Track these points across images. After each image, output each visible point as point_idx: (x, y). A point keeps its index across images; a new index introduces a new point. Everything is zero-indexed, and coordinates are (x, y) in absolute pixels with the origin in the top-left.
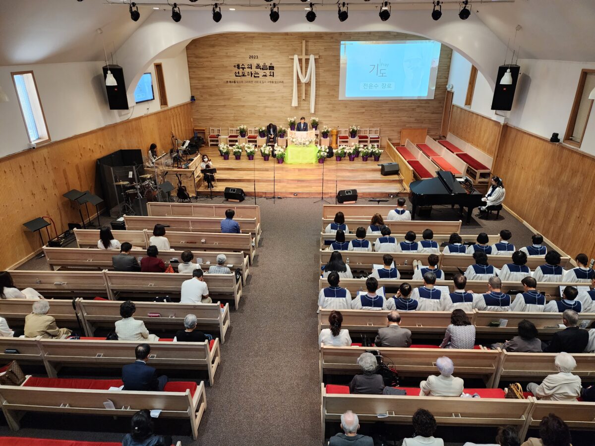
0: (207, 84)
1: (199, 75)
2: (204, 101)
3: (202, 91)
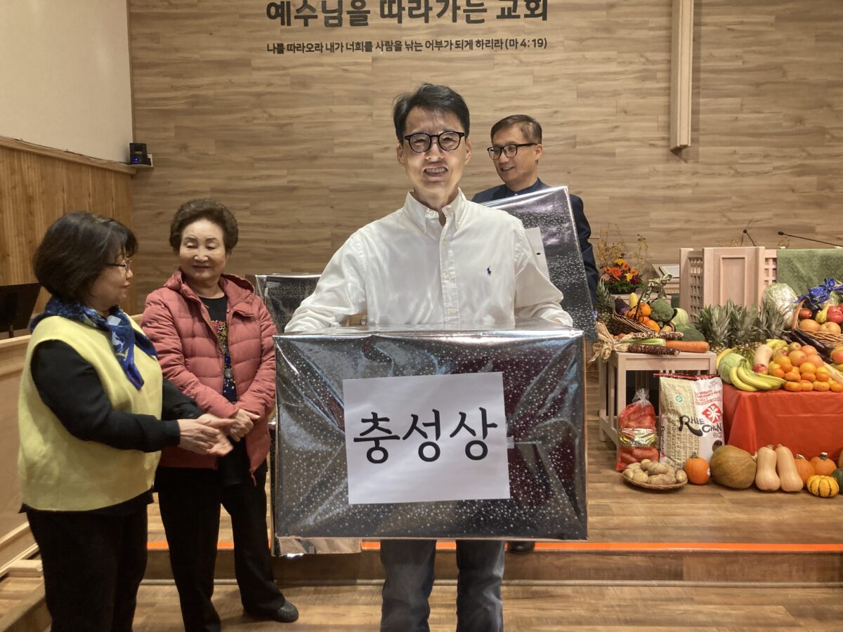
0: (211, 93)
1: (177, 50)
2: (191, 168)
3: (188, 122)
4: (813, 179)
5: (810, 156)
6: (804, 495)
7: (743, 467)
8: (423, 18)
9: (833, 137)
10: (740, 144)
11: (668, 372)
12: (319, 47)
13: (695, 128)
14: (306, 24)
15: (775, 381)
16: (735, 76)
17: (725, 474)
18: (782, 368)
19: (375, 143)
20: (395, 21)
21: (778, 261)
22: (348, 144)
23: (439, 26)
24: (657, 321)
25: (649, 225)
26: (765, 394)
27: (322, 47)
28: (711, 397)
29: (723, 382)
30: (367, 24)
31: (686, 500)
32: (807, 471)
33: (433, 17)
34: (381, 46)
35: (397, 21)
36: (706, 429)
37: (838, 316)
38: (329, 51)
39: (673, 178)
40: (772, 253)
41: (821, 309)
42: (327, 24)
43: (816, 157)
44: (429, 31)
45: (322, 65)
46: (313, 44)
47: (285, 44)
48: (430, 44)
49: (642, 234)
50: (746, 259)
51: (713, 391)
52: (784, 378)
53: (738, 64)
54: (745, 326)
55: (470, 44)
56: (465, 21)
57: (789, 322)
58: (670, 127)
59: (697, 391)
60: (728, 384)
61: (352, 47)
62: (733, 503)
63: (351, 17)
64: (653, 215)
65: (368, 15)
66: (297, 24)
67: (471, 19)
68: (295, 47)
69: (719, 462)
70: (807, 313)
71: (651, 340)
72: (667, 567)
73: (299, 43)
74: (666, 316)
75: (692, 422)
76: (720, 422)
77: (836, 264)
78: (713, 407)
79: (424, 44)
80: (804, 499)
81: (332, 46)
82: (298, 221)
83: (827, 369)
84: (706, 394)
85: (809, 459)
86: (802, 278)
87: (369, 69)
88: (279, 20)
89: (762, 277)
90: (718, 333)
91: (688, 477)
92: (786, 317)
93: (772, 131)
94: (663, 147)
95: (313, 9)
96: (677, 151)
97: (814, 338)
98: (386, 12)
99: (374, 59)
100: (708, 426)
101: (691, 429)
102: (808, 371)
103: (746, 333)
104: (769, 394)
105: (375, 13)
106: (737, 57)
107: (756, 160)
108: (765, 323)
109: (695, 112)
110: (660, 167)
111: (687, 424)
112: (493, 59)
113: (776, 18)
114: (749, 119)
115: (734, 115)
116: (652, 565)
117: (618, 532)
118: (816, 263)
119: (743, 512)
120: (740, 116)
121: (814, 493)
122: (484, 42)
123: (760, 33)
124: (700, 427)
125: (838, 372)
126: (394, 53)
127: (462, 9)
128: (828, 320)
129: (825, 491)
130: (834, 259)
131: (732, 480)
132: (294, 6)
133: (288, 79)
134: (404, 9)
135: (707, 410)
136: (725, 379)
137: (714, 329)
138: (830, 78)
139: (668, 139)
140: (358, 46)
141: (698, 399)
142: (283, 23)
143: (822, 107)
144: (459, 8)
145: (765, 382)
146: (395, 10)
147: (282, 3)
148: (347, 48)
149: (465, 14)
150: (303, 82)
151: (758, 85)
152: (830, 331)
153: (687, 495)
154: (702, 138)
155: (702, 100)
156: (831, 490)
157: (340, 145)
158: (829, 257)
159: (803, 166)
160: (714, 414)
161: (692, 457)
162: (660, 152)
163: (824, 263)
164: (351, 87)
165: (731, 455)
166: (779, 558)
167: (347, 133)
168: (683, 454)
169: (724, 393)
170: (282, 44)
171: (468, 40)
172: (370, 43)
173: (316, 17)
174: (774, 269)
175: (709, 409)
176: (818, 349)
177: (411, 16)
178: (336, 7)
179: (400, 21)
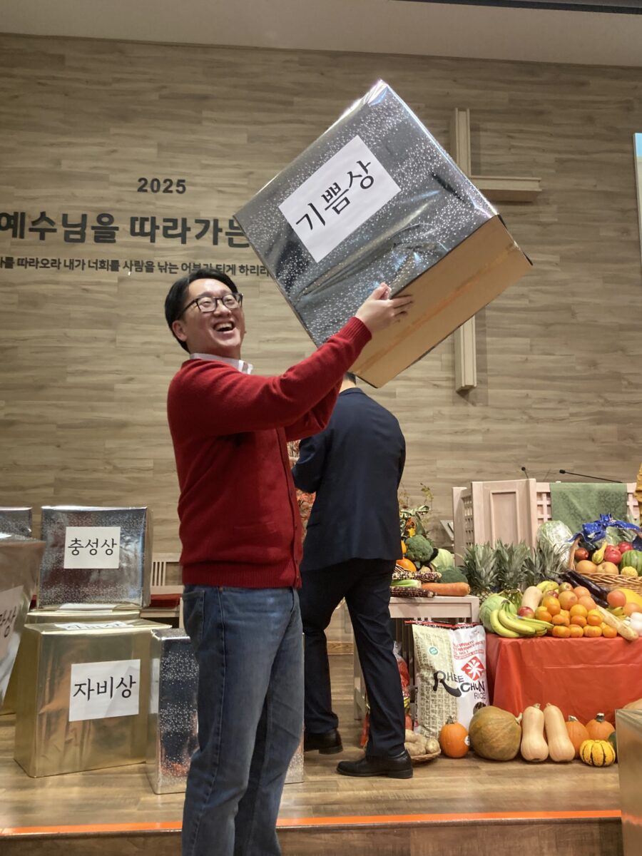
4: (612, 428)
5: (607, 402)
6: (576, 765)
7: (505, 731)
8: (180, 239)
9: (630, 383)
10: (533, 387)
11: (423, 619)
12: (55, 263)
13: (481, 368)
14: (42, 238)
15: (541, 625)
16: (523, 315)
17: (484, 741)
18: (549, 610)
19: (117, 372)
20: (147, 240)
21: (552, 496)
22: (84, 373)
23: (199, 248)
24: (413, 561)
25: (436, 476)
26: (528, 641)
27: (60, 263)
28: (471, 650)
29: (487, 631)
30: (114, 241)
31: (435, 773)
32: (580, 735)
33: (191, 238)
34: (129, 265)
35: (149, 241)
36: (466, 688)
37: (614, 555)
38: (68, 268)
39: (459, 423)
40: (545, 487)
41: (597, 549)
42: (67, 239)
43: (613, 404)
44: (186, 252)
45: (57, 283)
46: (49, 259)
47: (15, 258)
48: (187, 267)
49: (427, 485)
50: (517, 494)
51: (475, 643)
52: (551, 622)
53: (524, 303)
54: (513, 567)
55: (232, 269)
56: (227, 244)
57: (565, 564)
58: (454, 366)
59: (456, 643)
60: (490, 632)
61: (95, 265)
62: (489, 775)
63: (96, 233)
64: (440, 464)
65: (116, 232)
66: (31, 237)
67: (235, 242)
68: (27, 262)
69: (478, 726)
70: (583, 553)
71: (404, 581)
72: (390, 847)
73: (32, 258)
74: (424, 554)
75: (448, 680)
76: (483, 679)
77: (615, 501)
78: (474, 661)
79: (180, 268)
80: (574, 769)
81: (72, 262)
82: (15, 464)
83: (599, 612)
84: (469, 645)
85: (585, 722)
86: (579, 515)
87: (115, 290)
88: (10, 231)
89: (536, 514)
90: (483, 575)
91: (441, 747)
92: (562, 559)
93: (564, 374)
94: (446, 387)
95: (51, 222)
96: (464, 392)
97: (591, 581)
98: (137, 229)
99: (121, 280)
100: (467, 684)
101: (448, 689)
102: (578, 614)
103: (515, 576)
104: (534, 640)
105: (124, 229)
106: (523, 296)
107: (551, 405)
108: (538, 566)
109: (481, 351)
110: (446, 410)
111: (442, 681)
112: (259, 286)
113: (561, 258)
114: (539, 360)
115: (524, 356)
116: (371, 846)
117: (336, 807)
118: (594, 499)
119: (499, 782)
120: (530, 357)
121: (587, 761)
122: (249, 268)
123: (545, 272)
124: (457, 685)
125: (612, 616)
126: (144, 274)
127: (224, 231)
128: (605, 560)
129: (599, 759)
130: (613, 495)
131: (492, 748)
132: (30, 217)
133: (15, 298)
134: (158, 228)
135: (467, 665)
136: (487, 626)
137: (478, 570)
138: (622, 321)
139: (454, 380)
140: (103, 264)
141: (458, 652)
142: (14, 235)
143: (616, 351)
144: (221, 230)
145: (528, 626)
146: (148, 228)
147: (16, 214)
148: (90, 266)
149: (227, 237)
150: (33, 301)
151: (547, 325)
152: (606, 572)
153: (439, 769)
154: (490, 380)
155: (488, 339)
156: (605, 756)
157: (74, 374)
158: (606, 492)
159: (599, 413)
160: (475, 670)
161: (447, 723)
162: (446, 393)
163: (602, 499)
164: (91, 309)
165: (491, 717)
166: (527, 828)
167: (85, 360)
168: (438, 720)
169: (487, 643)
170: (12, 259)
171: (230, 264)
172: (117, 261)
173: (54, 231)
174: (549, 506)
175: (470, 664)
176: (592, 591)
177: (166, 235)
178: (78, 221)
179: (153, 240)
